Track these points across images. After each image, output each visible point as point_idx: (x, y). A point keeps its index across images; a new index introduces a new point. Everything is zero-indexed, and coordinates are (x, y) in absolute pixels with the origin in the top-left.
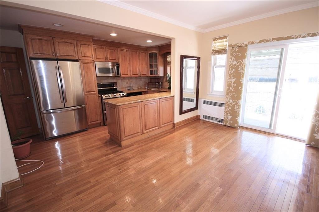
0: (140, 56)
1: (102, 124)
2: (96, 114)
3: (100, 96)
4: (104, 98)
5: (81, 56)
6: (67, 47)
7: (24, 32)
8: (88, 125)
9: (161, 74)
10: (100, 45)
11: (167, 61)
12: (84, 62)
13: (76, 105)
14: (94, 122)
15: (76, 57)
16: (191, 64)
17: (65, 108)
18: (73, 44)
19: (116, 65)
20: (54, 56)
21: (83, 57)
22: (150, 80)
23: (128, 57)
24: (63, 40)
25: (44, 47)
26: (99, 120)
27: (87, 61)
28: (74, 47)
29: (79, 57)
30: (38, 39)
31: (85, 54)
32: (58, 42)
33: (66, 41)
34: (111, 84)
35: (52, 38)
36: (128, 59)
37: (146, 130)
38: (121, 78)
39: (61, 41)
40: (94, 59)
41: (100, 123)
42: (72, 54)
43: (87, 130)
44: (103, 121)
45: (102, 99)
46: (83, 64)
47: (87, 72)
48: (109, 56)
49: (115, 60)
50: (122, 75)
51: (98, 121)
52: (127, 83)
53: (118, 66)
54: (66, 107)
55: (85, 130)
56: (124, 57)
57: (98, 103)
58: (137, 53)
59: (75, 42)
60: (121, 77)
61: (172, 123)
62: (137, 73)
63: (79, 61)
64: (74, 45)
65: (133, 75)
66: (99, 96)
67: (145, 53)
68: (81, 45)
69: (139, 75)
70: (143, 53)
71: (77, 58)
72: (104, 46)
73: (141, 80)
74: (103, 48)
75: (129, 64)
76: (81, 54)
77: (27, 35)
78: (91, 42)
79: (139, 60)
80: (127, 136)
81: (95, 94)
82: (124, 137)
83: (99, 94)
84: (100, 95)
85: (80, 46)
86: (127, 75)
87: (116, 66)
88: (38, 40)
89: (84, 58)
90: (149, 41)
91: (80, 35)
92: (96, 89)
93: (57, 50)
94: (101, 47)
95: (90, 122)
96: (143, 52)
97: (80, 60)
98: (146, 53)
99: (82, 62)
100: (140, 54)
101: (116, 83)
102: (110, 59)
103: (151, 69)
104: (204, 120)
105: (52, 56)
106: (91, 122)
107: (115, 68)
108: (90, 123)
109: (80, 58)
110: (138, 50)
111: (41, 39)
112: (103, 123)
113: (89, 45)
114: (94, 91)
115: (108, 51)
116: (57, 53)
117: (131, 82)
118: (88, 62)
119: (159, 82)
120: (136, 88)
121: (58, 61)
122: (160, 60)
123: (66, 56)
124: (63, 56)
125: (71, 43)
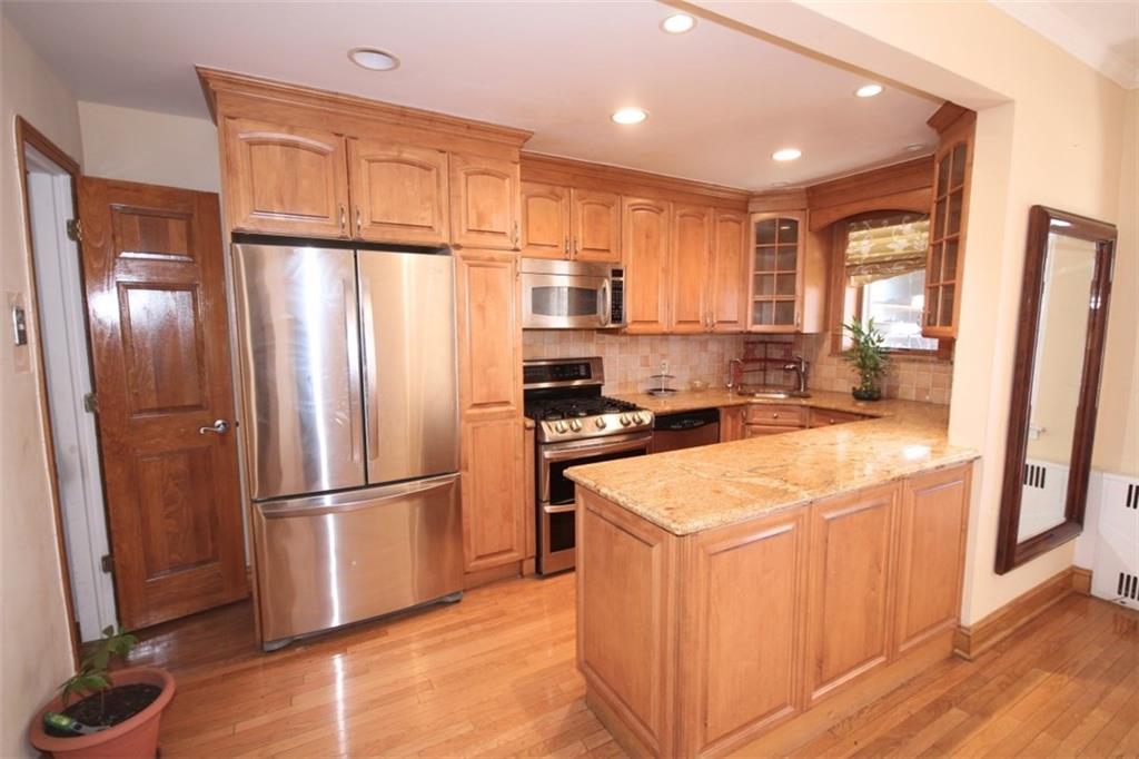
0: (718, 235)
1: (530, 566)
2: (507, 517)
3: (529, 429)
4: (547, 440)
5: (464, 232)
6: (408, 183)
7: (221, 109)
8: (467, 573)
9: (809, 321)
10: (550, 184)
11: (843, 257)
12: (476, 258)
13: (419, 475)
14: (494, 560)
15: (439, 234)
16: (1068, 263)
17: (367, 486)
18: (434, 172)
19: (610, 274)
20: (343, 227)
21: (474, 235)
22: (743, 350)
23: (663, 241)
24: (393, 153)
25: (305, 183)
26: (515, 548)
27: (487, 254)
28: (439, 186)
29: (456, 233)
30: (284, 144)
31: (481, 218)
32: (370, 161)
33: (406, 155)
34: (578, 365)
35: (343, 138)
36: (662, 249)
37: (823, 683)
38: (623, 339)
39: (382, 155)
40: (519, 245)
41: (521, 562)
42: (423, 219)
43: (458, 601)
44: (534, 554)
45: (539, 443)
46: (470, 266)
47: (482, 308)
48: (581, 235)
49: (608, 251)
50: (634, 322)
51: (510, 550)
52: (645, 363)
53: (616, 279)
54: (370, 482)
55: (450, 599)
56: (647, 237)
57: (519, 464)
58: (706, 219)
59: (442, 160)
60: (625, 334)
61: (951, 623)
62: (697, 314)
63: (454, 252)
64: (438, 175)
65: (680, 322)
66: (526, 428)
67: (739, 223)
68: (467, 174)
69: (707, 325)
70: (731, 224)
71: (444, 239)
72: (564, 186)
73: (706, 351)
74: (558, 198)
75: (666, 271)
76: (464, 221)
77: (231, 121)
78: (516, 163)
79: (710, 252)
80: (717, 740)
81: (511, 415)
82: (699, 745)
83: (526, 415)
84: (531, 423)
85: (463, 182)
86: (656, 322)
87: (611, 279)
88: (278, 148)
89: (475, 239)
90: (787, 155)
91: (469, 126)
92: (515, 390)
93: (362, 202)
94: (552, 193)
95: (473, 556)
96: (728, 216)
97: (458, 247)
98: (743, 223)
99: (464, 258)
100: (718, 223)
101: (600, 359)
102: (584, 249)
103: (760, 298)
104: (1122, 608)
105: (336, 226)
106: (479, 558)
107: (605, 289)
108: (473, 564)
109: (461, 236)
110: (710, 206)
111: (295, 145)
112: (533, 561)
113: (503, 177)
114: (506, 403)
115: (581, 211)
116: (358, 213)
117: (663, 356)
118: (492, 260)
119: (799, 362)
120: (683, 388)
121: (361, 249)
122: (809, 254)
123: (396, 229)
124: (387, 228)
125: (425, 167)
